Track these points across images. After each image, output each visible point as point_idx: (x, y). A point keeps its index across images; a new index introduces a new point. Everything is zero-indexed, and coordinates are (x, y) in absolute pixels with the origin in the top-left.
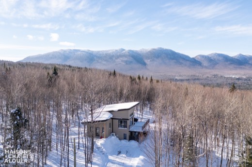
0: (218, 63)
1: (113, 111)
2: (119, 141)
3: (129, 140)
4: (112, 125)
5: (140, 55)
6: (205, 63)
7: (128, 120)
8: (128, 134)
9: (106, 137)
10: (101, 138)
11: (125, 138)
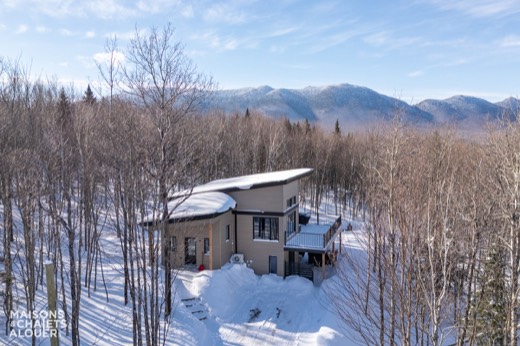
0: (465, 117)
1: (236, 189)
2: (254, 276)
3: (285, 276)
4: (233, 232)
5: (304, 99)
6: (440, 117)
7: (282, 214)
8: (282, 258)
9: (216, 267)
10: (202, 268)
11: (273, 270)
